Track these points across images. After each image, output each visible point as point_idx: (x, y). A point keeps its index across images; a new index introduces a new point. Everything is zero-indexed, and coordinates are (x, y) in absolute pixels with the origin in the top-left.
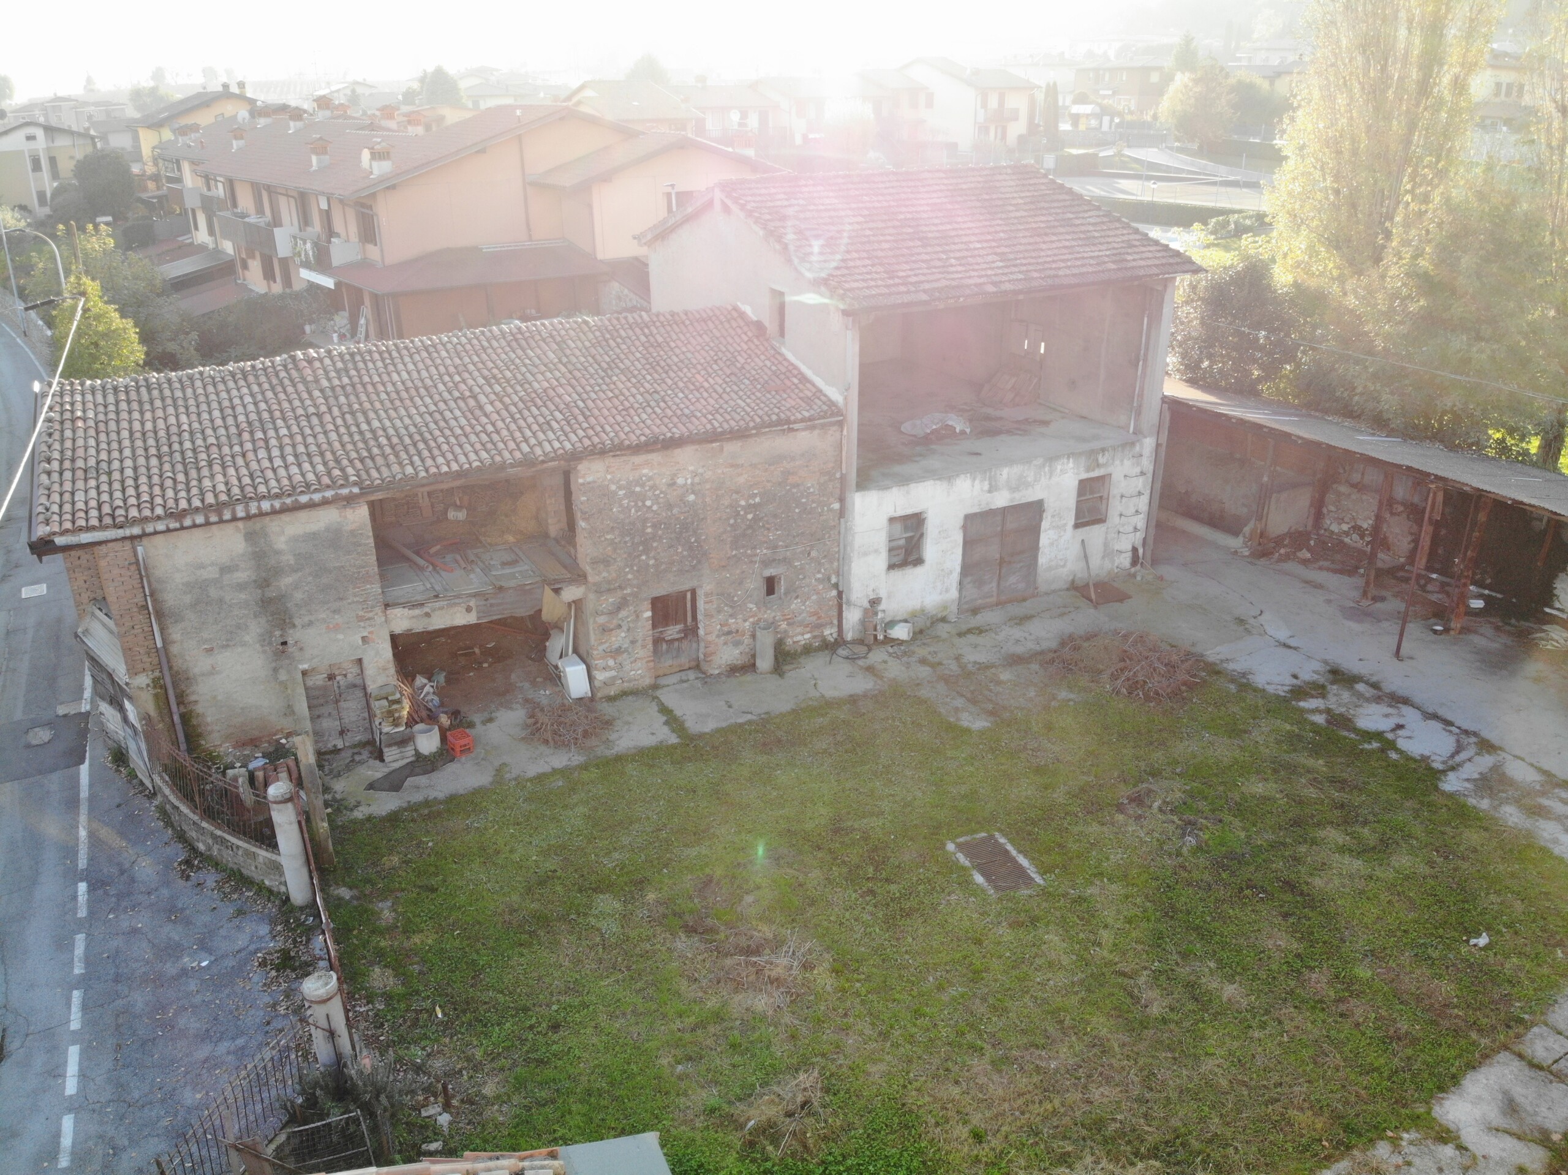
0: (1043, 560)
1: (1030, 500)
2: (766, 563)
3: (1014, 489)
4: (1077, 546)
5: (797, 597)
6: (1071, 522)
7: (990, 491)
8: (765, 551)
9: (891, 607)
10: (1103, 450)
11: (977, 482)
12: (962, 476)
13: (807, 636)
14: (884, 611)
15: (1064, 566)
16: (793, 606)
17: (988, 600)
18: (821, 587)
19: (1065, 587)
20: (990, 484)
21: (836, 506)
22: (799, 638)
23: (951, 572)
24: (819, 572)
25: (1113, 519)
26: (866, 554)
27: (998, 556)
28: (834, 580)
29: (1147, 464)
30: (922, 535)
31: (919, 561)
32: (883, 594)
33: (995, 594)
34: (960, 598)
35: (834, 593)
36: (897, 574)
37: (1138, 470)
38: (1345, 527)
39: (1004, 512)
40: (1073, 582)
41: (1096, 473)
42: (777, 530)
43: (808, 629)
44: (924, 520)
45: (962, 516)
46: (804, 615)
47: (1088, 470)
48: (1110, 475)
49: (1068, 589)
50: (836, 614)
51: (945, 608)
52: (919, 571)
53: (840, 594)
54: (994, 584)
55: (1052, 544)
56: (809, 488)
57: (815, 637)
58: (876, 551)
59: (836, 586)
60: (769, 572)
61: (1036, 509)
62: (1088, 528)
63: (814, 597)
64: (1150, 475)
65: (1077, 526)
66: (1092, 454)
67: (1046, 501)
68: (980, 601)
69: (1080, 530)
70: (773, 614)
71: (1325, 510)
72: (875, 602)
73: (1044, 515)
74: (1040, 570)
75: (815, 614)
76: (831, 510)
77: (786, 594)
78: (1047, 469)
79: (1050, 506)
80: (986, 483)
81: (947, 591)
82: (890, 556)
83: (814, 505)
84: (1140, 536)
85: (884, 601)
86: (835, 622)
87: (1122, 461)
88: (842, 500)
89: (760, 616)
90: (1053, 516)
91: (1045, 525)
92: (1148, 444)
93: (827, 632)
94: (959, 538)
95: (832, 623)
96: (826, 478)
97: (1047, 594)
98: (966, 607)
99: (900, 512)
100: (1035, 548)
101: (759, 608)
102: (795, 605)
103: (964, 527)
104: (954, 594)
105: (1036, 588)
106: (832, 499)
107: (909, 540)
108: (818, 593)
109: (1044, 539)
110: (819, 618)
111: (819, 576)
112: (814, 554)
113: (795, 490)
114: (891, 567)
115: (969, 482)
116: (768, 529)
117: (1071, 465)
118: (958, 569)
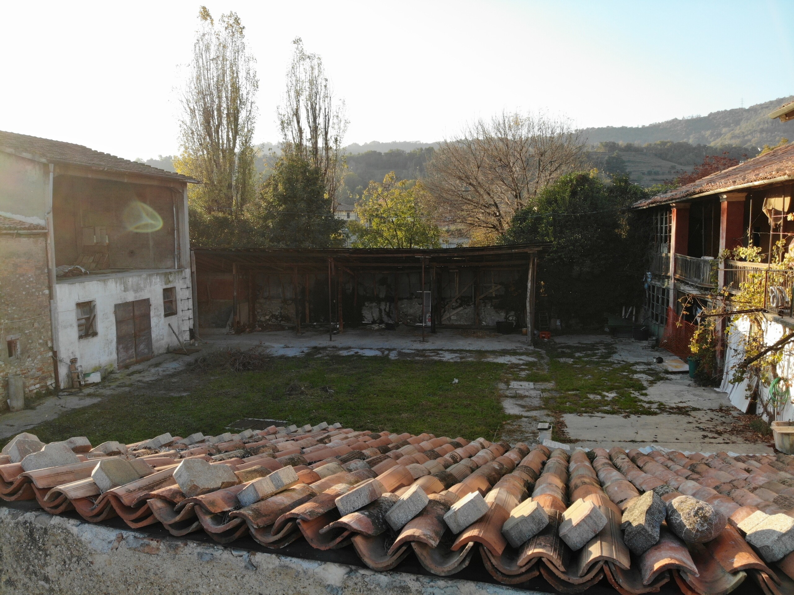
0: (153, 335)
1: (144, 298)
2: (8, 330)
3: (136, 291)
4: (167, 327)
5: (29, 357)
6: (163, 314)
7: (125, 291)
8: (6, 321)
9: (84, 364)
10: (171, 273)
11: (118, 284)
12: (111, 280)
13: (38, 386)
14: (81, 366)
15: (163, 339)
16: (27, 364)
17: (132, 360)
18: (42, 349)
19: (165, 352)
20: (124, 286)
21: (47, 292)
22: (33, 388)
23: (111, 342)
24: (40, 338)
25: (180, 313)
26: (65, 327)
27: (133, 332)
28: (50, 344)
29: (189, 283)
30: (95, 316)
31: (95, 334)
32: (78, 356)
33: (134, 356)
34: (118, 358)
35: (51, 354)
36: (84, 342)
37: (185, 286)
38: (267, 317)
39: (133, 304)
40: (168, 348)
41: (169, 286)
42: (13, 306)
43: (37, 381)
44: (94, 306)
45: (113, 305)
46: (34, 370)
47: (166, 284)
48: (175, 288)
49: (166, 353)
50: (53, 369)
51: (111, 365)
52: (95, 340)
53: (55, 354)
54: (133, 350)
55: (156, 326)
56: (30, 278)
57: (42, 387)
58: (71, 325)
59: (52, 349)
60: (10, 337)
61: (146, 303)
62: (170, 317)
63: (39, 357)
64: (191, 289)
65: (166, 316)
66: (166, 275)
67: (151, 300)
68: (128, 361)
69: (167, 318)
70: (15, 370)
71: (256, 313)
72: (74, 361)
73: (151, 308)
74: (153, 341)
75: (40, 369)
76: (43, 294)
77: (22, 353)
78: (148, 281)
79: (152, 302)
80: (122, 286)
81: (111, 354)
82: (79, 331)
83: (34, 290)
84: (192, 322)
85: (79, 360)
86: (53, 375)
87: (179, 280)
88: (50, 288)
89: (7, 371)
90: (155, 309)
91: (152, 314)
92: (187, 272)
93: (49, 383)
94: (113, 319)
95: (51, 376)
96: (40, 271)
97: (157, 356)
98: (121, 364)
99: (82, 300)
100: (149, 327)
101: (6, 365)
102: (28, 363)
103: (115, 312)
104: (114, 356)
105: (153, 352)
106: (44, 287)
107: (87, 319)
108: (41, 354)
109: (153, 324)
110: (43, 372)
111: (41, 341)
112: (36, 325)
113: (21, 279)
114: (81, 337)
115: (114, 284)
116: (8, 305)
117: (158, 280)
118: (115, 340)
